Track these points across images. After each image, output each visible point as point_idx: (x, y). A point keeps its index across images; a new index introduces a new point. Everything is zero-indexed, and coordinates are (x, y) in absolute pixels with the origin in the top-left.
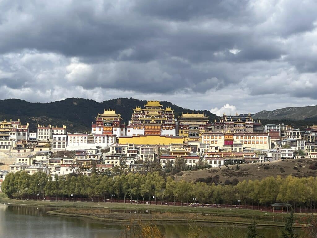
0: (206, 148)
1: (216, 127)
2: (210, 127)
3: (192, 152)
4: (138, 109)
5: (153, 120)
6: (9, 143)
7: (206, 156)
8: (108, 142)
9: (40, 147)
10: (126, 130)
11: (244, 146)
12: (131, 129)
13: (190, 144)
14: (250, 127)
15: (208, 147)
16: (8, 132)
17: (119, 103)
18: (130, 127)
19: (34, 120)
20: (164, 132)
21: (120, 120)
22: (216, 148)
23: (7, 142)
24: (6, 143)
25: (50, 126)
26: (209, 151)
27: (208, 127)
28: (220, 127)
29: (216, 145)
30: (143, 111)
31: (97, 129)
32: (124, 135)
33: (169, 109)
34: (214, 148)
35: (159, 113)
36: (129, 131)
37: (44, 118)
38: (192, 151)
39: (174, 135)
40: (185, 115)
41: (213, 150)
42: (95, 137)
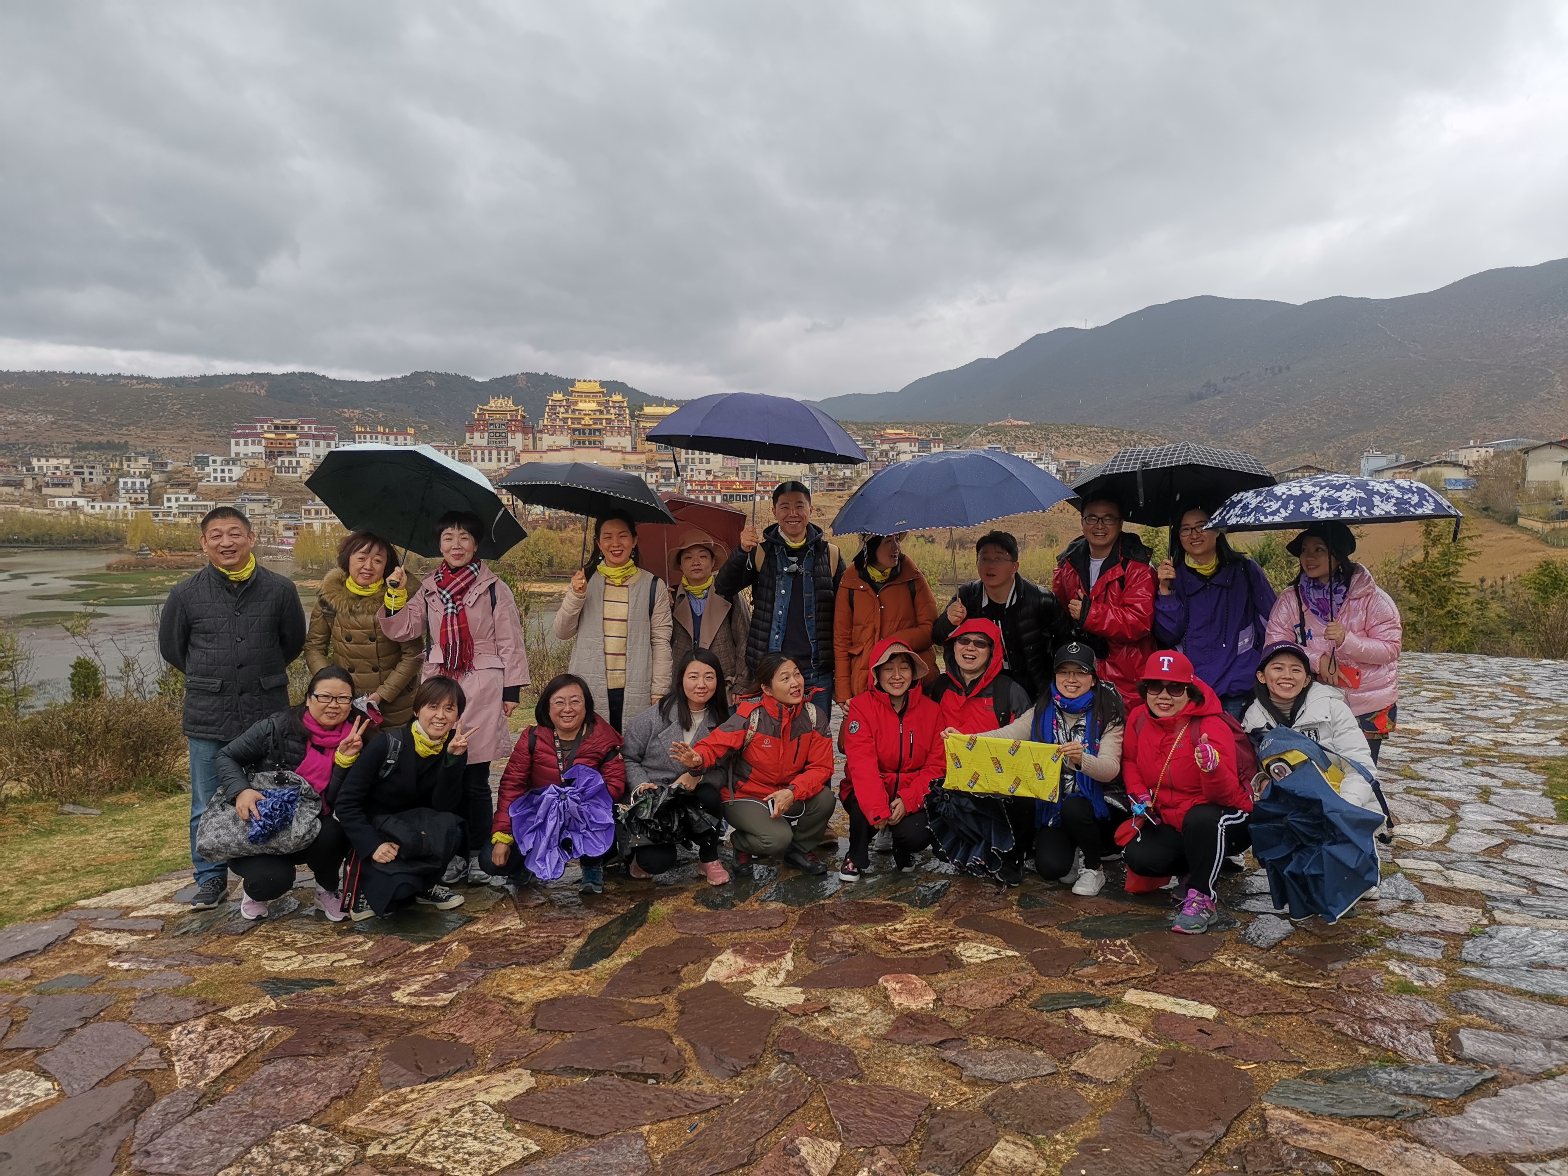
0: (690, 473)
3: (663, 481)
4: (558, 396)
5: (587, 418)
6: (298, 462)
7: (689, 487)
8: (499, 460)
10: (534, 438)
12: (545, 436)
13: (659, 464)
15: (692, 470)
16: (294, 439)
17: (521, 384)
18: (541, 432)
19: (347, 415)
20: (610, 441)
21: (523, 417)
22: (708, 472)
23: (294, 460)
24: (290, 462)
25: (380, 429)
26: (694, 478)
29: (708, 467)
30: (567, 400)
31: (477, 435)
32: (531, 447)
33: (617, 398)
34: (703, 472)
35: (598, 403)
36: (541, 439)
37: (369, 411)
38: (663, 477)
39: (629, 449)
40: (648, 410)
41: (703, 477)
42: (472, 452)
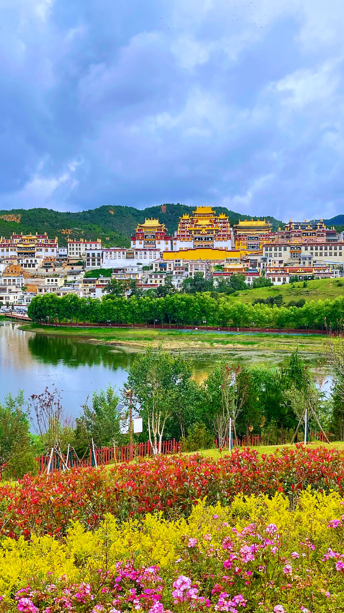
0: (268, 263)
1: (280, 236)
2: (273, 237)
3: (251, 268)
4: (186, 217)
5: (204, 230)
6: (36, 261)
7: (268, 272)
8: (150, 258)
9: (71, 265)
10: (172, 243)
11: (315, 258)
12: (178, 242)
13: (249, 258)
14: (322, 236)
16: (34, 247)
18: (176, 239)
19: (64, 233)
20: (217, 244)
21: (165, 230)
22: (281, 262)
23: (34, 259)
24: (31, 261)
25: (82, 240)
26: (271, 266)
27: (271, 237)
28: (285, 236)
29: (280, 259)
30: (192, 219)
31: (137, 242)
32: (170, 250)
33: (222, 216)
34: (277, 262)
35: (211, 221)
36: (175, 244)
38: (251, 266)
39: (230, 248)
41: (277, 265)
42: (135, 253)
